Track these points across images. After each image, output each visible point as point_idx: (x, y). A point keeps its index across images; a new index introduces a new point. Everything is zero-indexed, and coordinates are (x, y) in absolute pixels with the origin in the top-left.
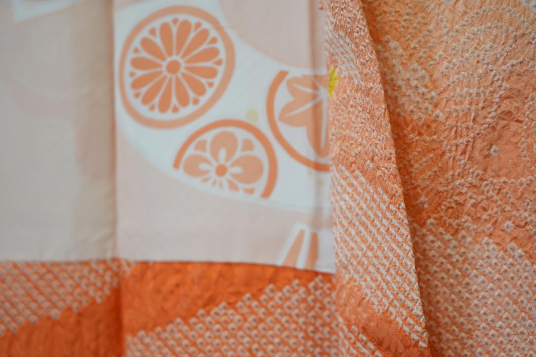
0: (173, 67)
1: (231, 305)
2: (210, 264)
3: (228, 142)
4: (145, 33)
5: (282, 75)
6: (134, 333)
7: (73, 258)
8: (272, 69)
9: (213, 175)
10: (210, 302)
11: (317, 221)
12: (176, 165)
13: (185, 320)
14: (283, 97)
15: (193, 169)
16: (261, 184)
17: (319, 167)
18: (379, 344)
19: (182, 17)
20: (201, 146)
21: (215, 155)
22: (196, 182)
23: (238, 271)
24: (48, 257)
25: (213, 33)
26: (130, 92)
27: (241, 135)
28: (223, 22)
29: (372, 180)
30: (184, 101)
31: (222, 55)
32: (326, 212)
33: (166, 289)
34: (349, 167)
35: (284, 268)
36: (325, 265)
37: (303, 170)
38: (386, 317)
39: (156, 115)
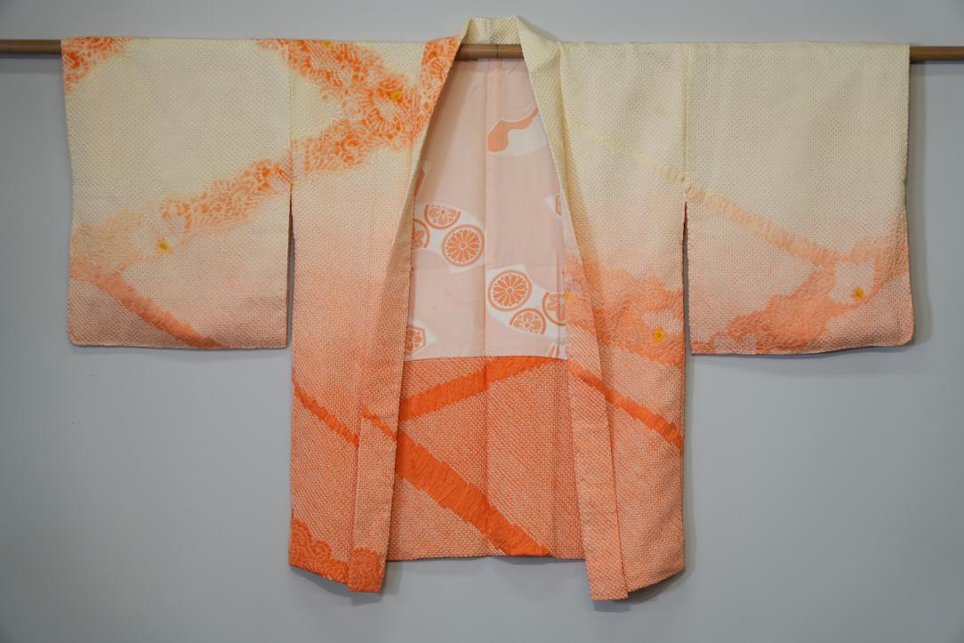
0: (510, 291)
1: (530, 370)
2: (523, 357)
3: (529, 316)
4: (499, 279)
5: (548, 294)
6: (493, 381)
7: (468, 356)
8: (544, 292)
9: (524, 327)
10: (523, 369)
11: (559, 342)
12: (511, 323)
13: (514, 376)
14: (548, 301)
15: (517, 325)
16: (541, 330)
17: (560, 325)
18: (585, 380)
19: (513, 274)
20: (520, 317)
21: (525, 320)
22: (518, 329)
23: (533, 359)
24: (462, 356)
25: (524, 280)
26: (493, 299)
27: (534, 313)
28: (528, 276)
29: (584, 328)
30: (514, 302)
31: (527, 287)
32: (562, 339)
33: (507, 365)
34: (575, 324)
35: (548, 358)
36: (563, 356)
37: (555, 326)
38: (588, 372)
39: (503, 307)
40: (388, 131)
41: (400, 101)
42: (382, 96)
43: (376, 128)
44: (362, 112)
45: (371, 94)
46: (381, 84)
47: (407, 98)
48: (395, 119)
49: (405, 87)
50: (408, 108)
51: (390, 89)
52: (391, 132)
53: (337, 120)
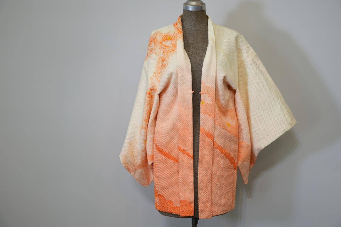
40: (172, 49)
41: (171, 39)
42: (165, 41)
43: (167, 50)
44: (162, 50)
45: (161, 43)
46: (162, 38)
47: (173, 37)
48: (172, 44)
49: (171, 35)
50: (175, 39)
51: (166, 38)
52: (173, 49)
53: (157, 60)
